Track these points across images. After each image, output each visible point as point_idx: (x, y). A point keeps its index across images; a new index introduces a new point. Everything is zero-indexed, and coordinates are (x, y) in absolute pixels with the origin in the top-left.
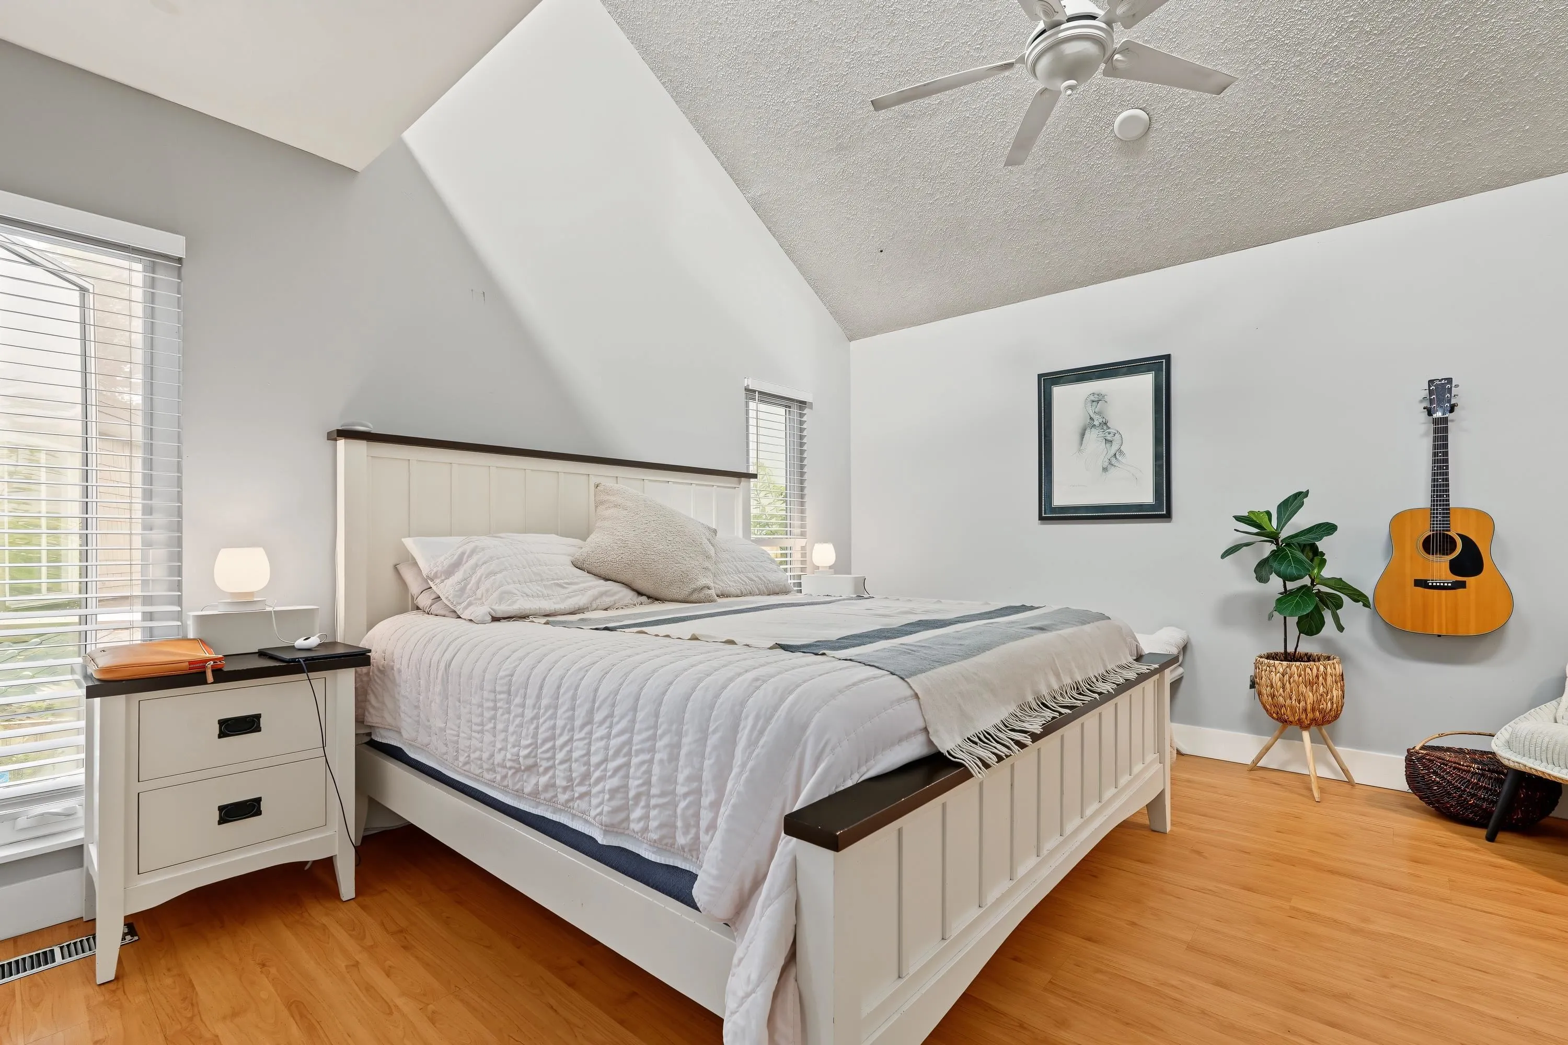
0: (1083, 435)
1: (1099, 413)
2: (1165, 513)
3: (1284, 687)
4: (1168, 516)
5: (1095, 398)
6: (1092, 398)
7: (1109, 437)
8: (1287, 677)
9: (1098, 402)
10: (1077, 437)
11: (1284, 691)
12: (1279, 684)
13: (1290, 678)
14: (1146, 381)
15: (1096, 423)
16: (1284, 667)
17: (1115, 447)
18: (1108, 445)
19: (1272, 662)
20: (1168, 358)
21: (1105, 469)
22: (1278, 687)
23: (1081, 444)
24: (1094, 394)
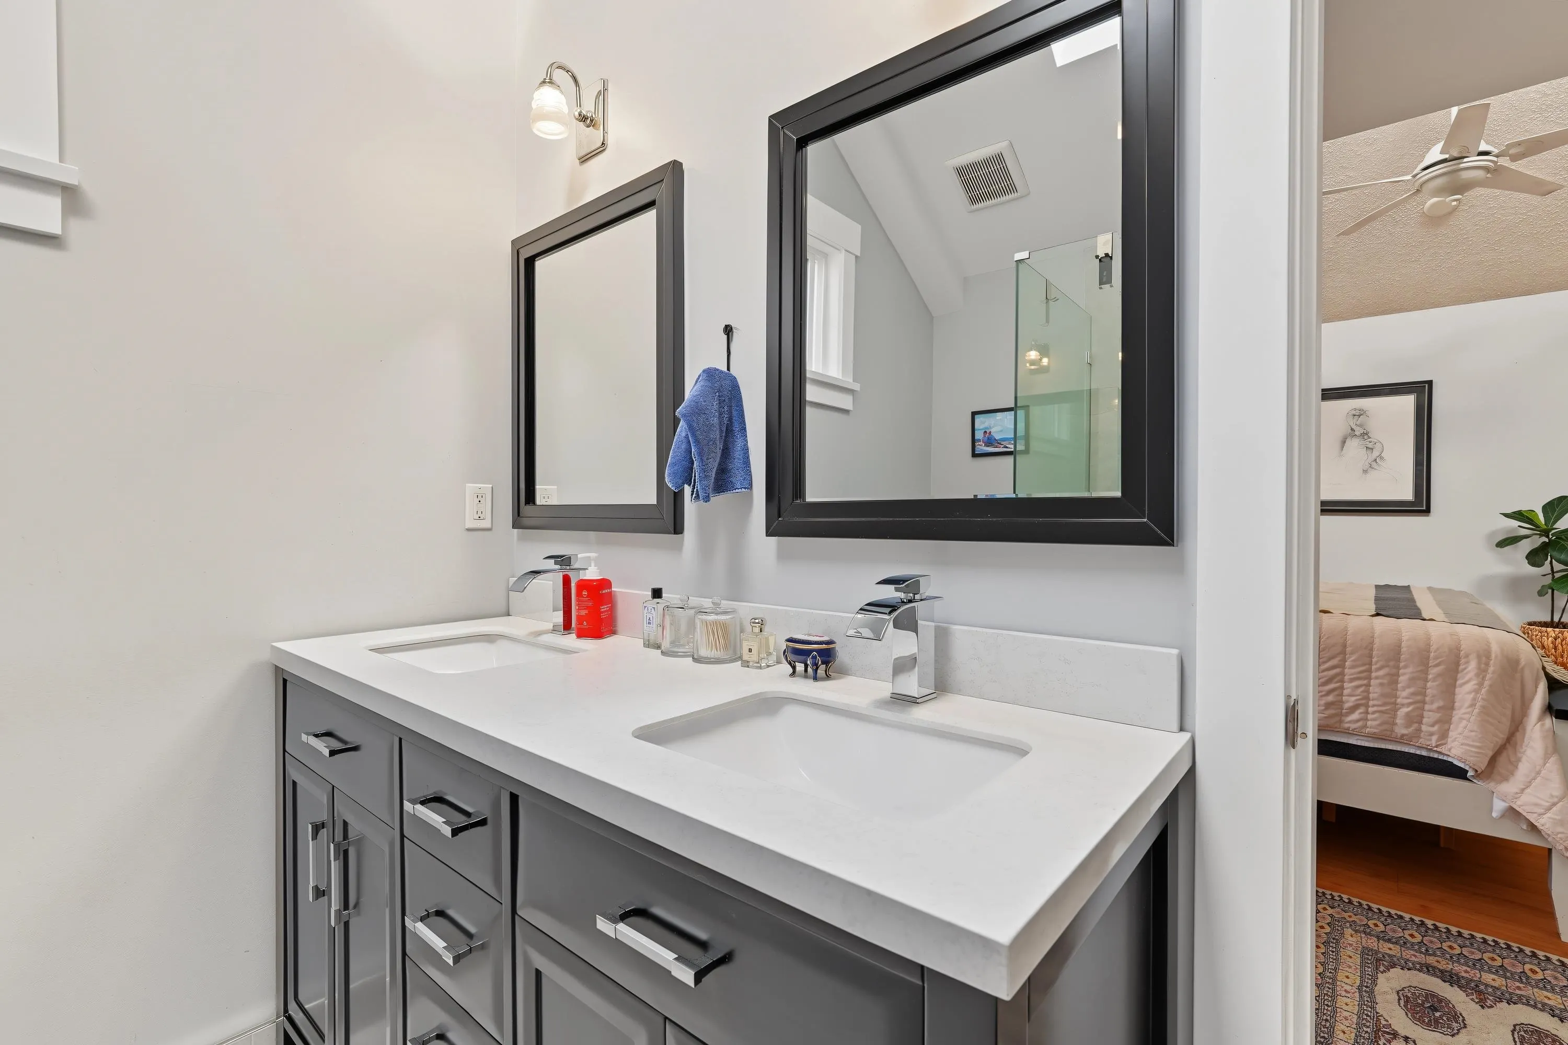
0: (1344, 442)
1: (1361, 426)
2: (1424, 508)
3: (1555, 648)
4: (1427, 511)
5: (1357, 413)
6: (1354, 412)
7: (1370, 445)
8: (1559, 640)
9: (1359, 416)
10: (1337, 445)
11: (1556, 652)
12: (1551, 645)
13: (1562, 641)
14: (1408, 402)
15: (1357, 433)
16: (1556, 633)
17: (1376, 453)
18: (1369, 452)
19: (1544, 629)
20: (1430, 383)
21: (1365, 472)
22: (1550, 648)
23: (1343, 447)
24: (1355, 409)
